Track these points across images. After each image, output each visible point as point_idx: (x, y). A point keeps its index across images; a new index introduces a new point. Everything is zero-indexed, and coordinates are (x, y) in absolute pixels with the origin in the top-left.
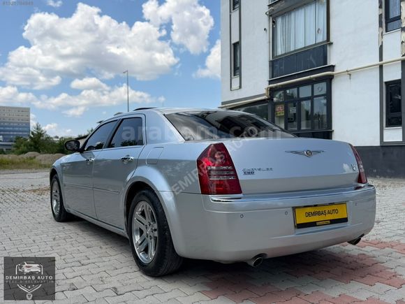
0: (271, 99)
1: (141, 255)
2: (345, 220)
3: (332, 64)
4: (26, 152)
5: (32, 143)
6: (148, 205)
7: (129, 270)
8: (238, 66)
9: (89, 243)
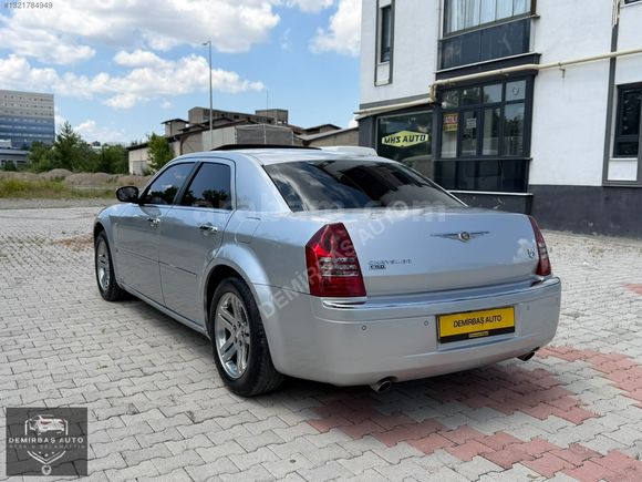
0: (437, 103)
1: (227, 366)
2: (511, 330)
3: (537, 51)
4: (50, 169)
5: (59, 154)
6: (238, 300)
7: (211, 385)
8: (389, 45)
9: (152, 340)
